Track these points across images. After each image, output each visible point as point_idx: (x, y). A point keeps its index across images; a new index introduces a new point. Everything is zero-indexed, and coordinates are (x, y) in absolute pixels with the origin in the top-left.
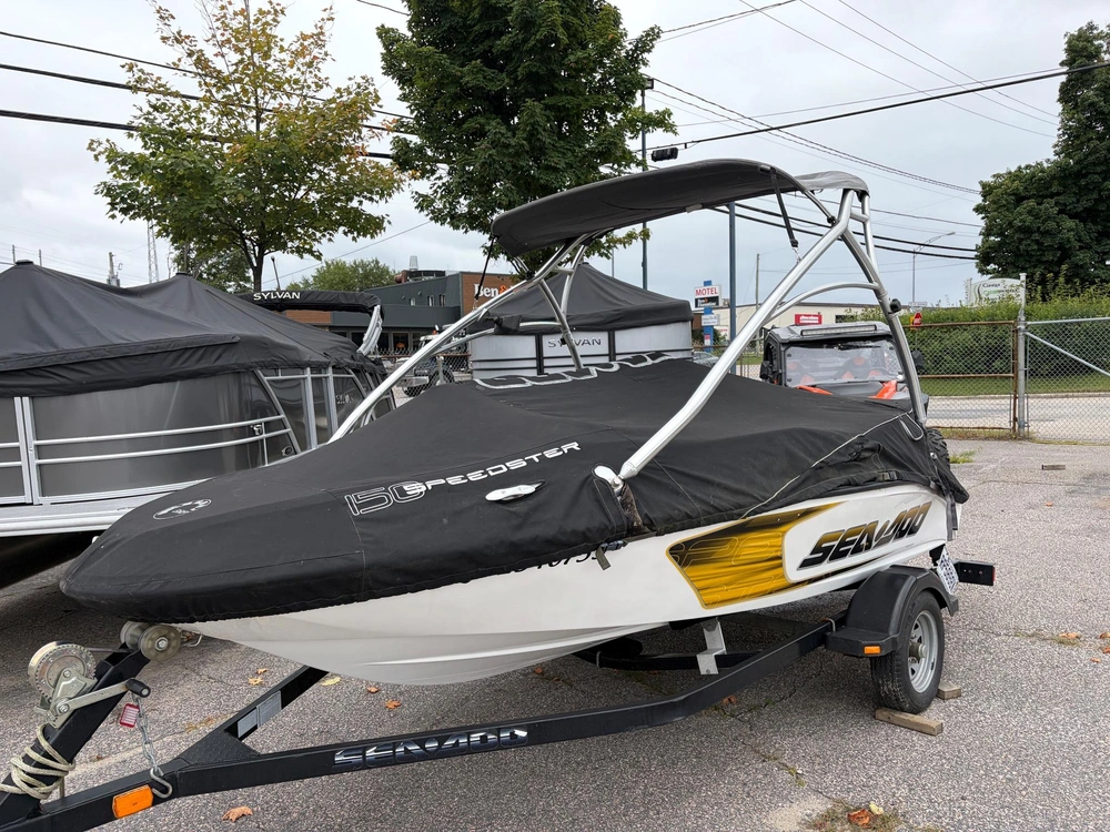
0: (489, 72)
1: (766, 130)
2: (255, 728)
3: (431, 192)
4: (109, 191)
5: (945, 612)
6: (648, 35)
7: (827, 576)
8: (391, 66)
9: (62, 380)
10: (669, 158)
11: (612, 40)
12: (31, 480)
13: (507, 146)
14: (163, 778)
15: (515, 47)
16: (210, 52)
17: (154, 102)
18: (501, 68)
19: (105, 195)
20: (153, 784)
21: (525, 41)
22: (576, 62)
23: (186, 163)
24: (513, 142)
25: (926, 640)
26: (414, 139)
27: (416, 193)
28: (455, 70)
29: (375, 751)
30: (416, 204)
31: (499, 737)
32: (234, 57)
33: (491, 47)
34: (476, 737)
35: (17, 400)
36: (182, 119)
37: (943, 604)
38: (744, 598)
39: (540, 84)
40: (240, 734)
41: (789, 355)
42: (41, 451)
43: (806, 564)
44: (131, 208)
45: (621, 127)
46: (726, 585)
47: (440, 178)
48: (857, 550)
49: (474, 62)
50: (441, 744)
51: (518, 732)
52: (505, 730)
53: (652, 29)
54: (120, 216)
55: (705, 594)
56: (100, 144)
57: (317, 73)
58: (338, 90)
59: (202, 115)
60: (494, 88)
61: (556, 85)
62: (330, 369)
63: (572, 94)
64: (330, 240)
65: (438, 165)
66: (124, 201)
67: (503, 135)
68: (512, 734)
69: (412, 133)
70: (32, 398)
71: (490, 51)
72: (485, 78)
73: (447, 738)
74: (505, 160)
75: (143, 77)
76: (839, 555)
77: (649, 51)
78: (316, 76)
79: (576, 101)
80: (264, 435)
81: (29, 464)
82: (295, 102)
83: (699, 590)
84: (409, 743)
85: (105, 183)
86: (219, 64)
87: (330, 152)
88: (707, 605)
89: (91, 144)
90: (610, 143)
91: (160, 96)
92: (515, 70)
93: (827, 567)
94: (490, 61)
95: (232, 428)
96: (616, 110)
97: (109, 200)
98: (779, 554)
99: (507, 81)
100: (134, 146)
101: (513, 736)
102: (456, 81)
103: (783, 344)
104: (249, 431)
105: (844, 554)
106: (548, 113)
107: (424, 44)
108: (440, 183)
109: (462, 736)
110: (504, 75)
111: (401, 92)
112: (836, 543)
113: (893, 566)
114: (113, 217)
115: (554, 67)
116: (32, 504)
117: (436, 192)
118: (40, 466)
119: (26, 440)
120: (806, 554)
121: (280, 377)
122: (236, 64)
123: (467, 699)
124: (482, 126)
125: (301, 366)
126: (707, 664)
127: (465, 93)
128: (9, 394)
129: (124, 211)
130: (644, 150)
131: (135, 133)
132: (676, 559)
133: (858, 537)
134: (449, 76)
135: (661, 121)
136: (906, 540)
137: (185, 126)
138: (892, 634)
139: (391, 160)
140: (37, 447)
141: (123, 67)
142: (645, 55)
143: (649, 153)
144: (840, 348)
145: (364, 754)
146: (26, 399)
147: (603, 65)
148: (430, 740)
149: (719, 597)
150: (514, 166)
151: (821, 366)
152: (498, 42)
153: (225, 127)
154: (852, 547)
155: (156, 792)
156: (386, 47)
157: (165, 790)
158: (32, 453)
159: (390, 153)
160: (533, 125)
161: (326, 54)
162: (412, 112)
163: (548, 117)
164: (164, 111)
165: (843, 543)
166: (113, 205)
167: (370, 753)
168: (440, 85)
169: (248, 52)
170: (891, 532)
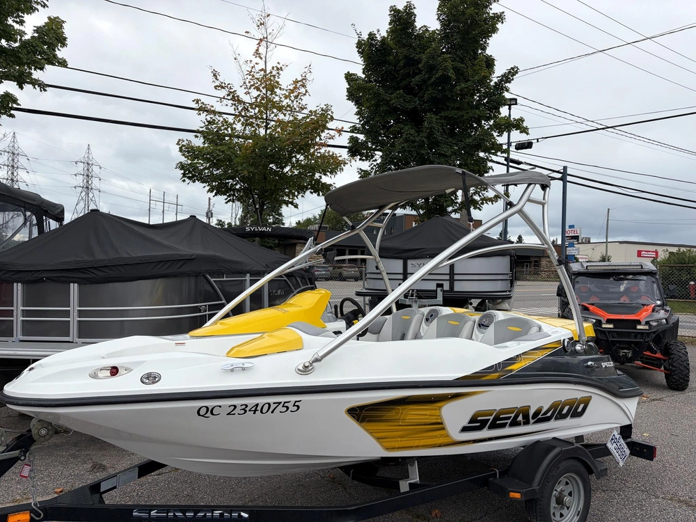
0: (408, 97)
1: (603, 129)
2: (115, 487)
3: (369, 169)
4: (182, 166)
5: (593, 477)
6: (510, 72)
7: (491, 439)
8: (352, 95)
9: (94, 275)
10: (526, 148)
11: (484, 76)
12: (74, 329)
13: (414, 142)
14: (39, 508)
15: (424, 81)
16: (241, 93)
17: (209, 119)
18: (415, 95)
19: (181, 169)
20: (32, 511)
21: (429, 78)
22: (461, 90)
24: (418, 139)
25: (575, 494)
26: (361, 137)
27: (360, 169)
28: (387, 97)
29: (156, 513)
30: (360, 175)
31: (231, 516)
32: (255, 93)
33: (410, 82)
34: (217, 513)
35: (72, 284)
36: (223, 128)
37: (590, 472)
38: (417, 447)
39: (438, 104)
40: (102, 490)
41: (578, 282)
42: (81, 313)
43: (465, 429)
44: (193, 176)
45: (491, 128)
46: (400, 437)
47: (376, 160)
48: (515, 423)
49: (398, 91)
50: (195, 514)
51: (243, 514)
52: (236, 511)
53: (513, 69)
54: (187, 180)
55: (383, 442)
56: (184, 141)
57: (300, 101)
58: (311, 111)
59: (234, 126)
60: (410, 106)
61: (448, 104)
63: (458, 109)
64: (303, 196)
65: (376, 152)
66: (190, 173)
67: (411, 135)
68: (239, 514)
69: (361, 133)
70: (79, 284)
71: (409, 85)
72: (404, 100)
73: (199, 511)
74: (412, 150)
75: (204, 106)
77: (510, 82)
78: (300, 103)
79: (460, 113)
80: (207, 313)
81: (74, 320)
82: (287, 118)
83: (378, 439)
84: (177, 511)
85: (181, 163)
86: (247, 99)
87: (304, 148)
88: (387, 449)
89: (179, 141)
90: (480, 139)
91: (212, 116)
92: (423, 96)
93: (485, 433)
94: (409, 90)
96: (488, 119)
97: (183, 171)
98: (439, 421)
99: (418, 102)
100: (198, 142)
101: (240, 516)
102: (387, 103)
103: (574, 274)
104: (197, 310)
105: (503, 426)
106: (443, 121)
107: (371, 82)
108: (375, 163)
109: (209, 511)
110: (417, 99)
111: (357, 110)
112: (491, 418)
113: (554, 438)
114: (184, 181)
115: (447, 93)
116: (72, 342)
117: (372, 168)
118: (79, 321)
119: (74, 307)
120: (465, 423)
121: (225, 279)
122: (256, 98)
124: (401, 129)
125: (243, 273)
126: (404, 486)
127: (393, 111)
128: (68, 282)
129: (189, 178)
130: (509, 144)
131: (199, 135)
132: (354, 417)
133: (513, 415)
134: (383, 99)
135: (518, 125)
136: (569, 421)
137: (226, 132)
138: (535, 486)
139: (347, 150)
140: (79, 311)
141: (193, 101)
142: (507, 85)
143: (514, 144)
144: (614, 279)
145: (150, 513)
146: (76, 285)
147: (479, 91)
148: (189, 511)
149: (397, 445)
150: (418, 154)
151: (611, 290)
152: (413, 80)
153: (247, 132)
154: (509, 421)
155: (32, 515)
156: (349, 84)
157: (39, 515)
158: (76, 314)
159: (348, 145)
160: (431, 128)
161: (306, 91)
162: (360, 121)
163: (442, 124)
164: (214, 124)
165: (497, 418)
166: (184, 175)
167: (153, 513)
168: (377, 105)
169: (264, 91)
170: (549, 414)
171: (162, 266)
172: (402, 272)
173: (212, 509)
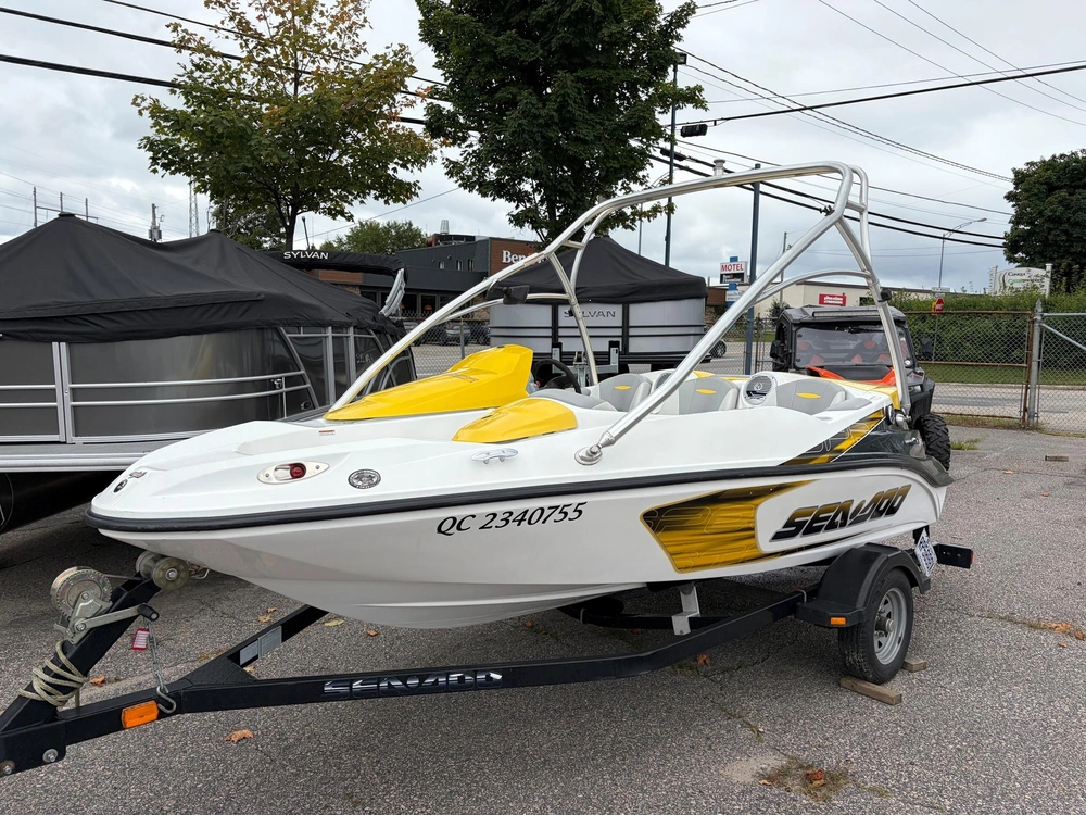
0: (524, 42)
1: (799, 110)
2: (256, 657)
3: (461, 159)
4: (151, 145)
6: (683, 10)
7: (801, 549)
8: (428, 33)
9: (97, 328)
10: (697, 134)
11: (646, 15)
12: (65, 420)
13: (536, 117)
14: (168, 695)
15: (550, 18)
16: (251, 15)
17: (197, 61)
18: (535, 40)
19: (149, 150)
20: (159, 700)
21: (561, 12)
22: (610, 36)
23: (224, 121)
24: (543, 112)
26: (447, 106)
27: (447, 159)
28: (490, 39)
29: (361, 684)
30: (446, 170)
31: (476, 679)
32: (276, 20)
33: (527, 17)
34: (454, 677)
35: (55, 345)
36: (223, 79)
37: (914, 583)
38: (716, 565)
39: (573, 57)
40: (242, 663)
41: (800, 336)
42: (75, 394)
43: (778, 536)
44: (172, 163)
45: (651, 101)
46: (699, 551)
47: (471, 145)
48: (832, 526)
49: (509, 32)
50: (422, 681)
51: (493, 675)
52: (482, 672)
53: (689, 5)
54: (161, 171)
55: (678, 559)
56: (144, 99)
57: (355, 38)
58: (376, 57)
59: (243, 76)
60: (528, 58)
61: (588, 58)
62: (351, 329)
63: (605, 68)
64: (362, 202)
65: (470, 132)
66: (166, 157)
67: (533, 105)
68: (488, 676)
69: (446, 100)
70: (69, 343)
71: (526, 21)
72: (519, 47)
73: (427, 677)
74: (535, 130)
75: (187, 37)
76: (811, 530)
77: (683, 27)
78: (354, 41)
79: (606, 74)
80: (284, 389)
81: (64, 405)
82: (332, 66)
83: (672, 555)
84: (393, 679)
85: (148, 138)
86: (261, 27)
87: (364, 118)
88: (680, 569)
89: (135, 99)
90: (640, 118)
91: (203, 55)
92: (549, 42)
93: (799, 541)
94: (525, 31)
95: (254, 381)
96: (647, 85)
97: (151, 154)
98: (751, 525)
99: (541, 52)
100: (175, 102)
101: (489, 678)
102: (491, 50)
103: (795, 325)
104: (270, 385)
105: (818, 530)
106: (579, 85)
107: (461, 12)
108: (470, 150)
109: (441, 675)
110: (538, 46)
111: (436, 60)
112: (809, 519)
113: (868, 544)
114: (155, 171)
115: (587, 39)
116: (65, 443)
117: (466, 159)
118: (74, 407)
119: (62, 382)
120: (779, 527)
121: (302, 335)
122: (277, 27)
123: (459, 646)
124: (514, 96)
125: (323, 325)
126: (681, 625)
127: (498, 63)
128: (49, 340)
129: (165, 167)
130: (673, 125)
131: (178, 91)
132: (649, 524)
133: (832, 514)
134: (485, 44)
135: (693, 97)
136: (884, 520)
137: (227, 86)
139: (423, 126)
140: (73, 389)
141: (168, 26)
142: (680, 31)
143: (679, 128)
144: (850, 331)
145: (351, 686)
146: (63, 345)
147: (636, 40)
148: (411, 677)
149: (691, 562)
150: (543, 137)
152: (534, 13)
153: (263, 88)
154: (826, 523)
155: (161, 707)
156: (424, 14)
157: (170, 706)
158: (67, 395)
159: (424, 119)
160: (563, 96)
161: (365, 20)
162: (446, 79)
163: (579, 89)
164: (206, 70)
165: (816, 519)
166: (154, 160)
167: (356, 685)
168: (475, 53)
169: (289, 15)
170: (867, 512)
171: (215, 313)
172: (550, 325)
173: (447, 671)
